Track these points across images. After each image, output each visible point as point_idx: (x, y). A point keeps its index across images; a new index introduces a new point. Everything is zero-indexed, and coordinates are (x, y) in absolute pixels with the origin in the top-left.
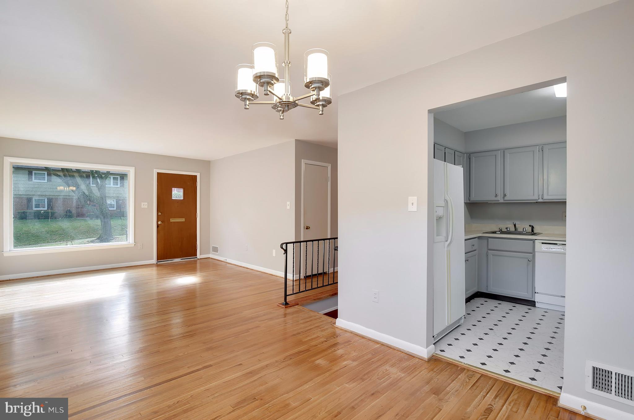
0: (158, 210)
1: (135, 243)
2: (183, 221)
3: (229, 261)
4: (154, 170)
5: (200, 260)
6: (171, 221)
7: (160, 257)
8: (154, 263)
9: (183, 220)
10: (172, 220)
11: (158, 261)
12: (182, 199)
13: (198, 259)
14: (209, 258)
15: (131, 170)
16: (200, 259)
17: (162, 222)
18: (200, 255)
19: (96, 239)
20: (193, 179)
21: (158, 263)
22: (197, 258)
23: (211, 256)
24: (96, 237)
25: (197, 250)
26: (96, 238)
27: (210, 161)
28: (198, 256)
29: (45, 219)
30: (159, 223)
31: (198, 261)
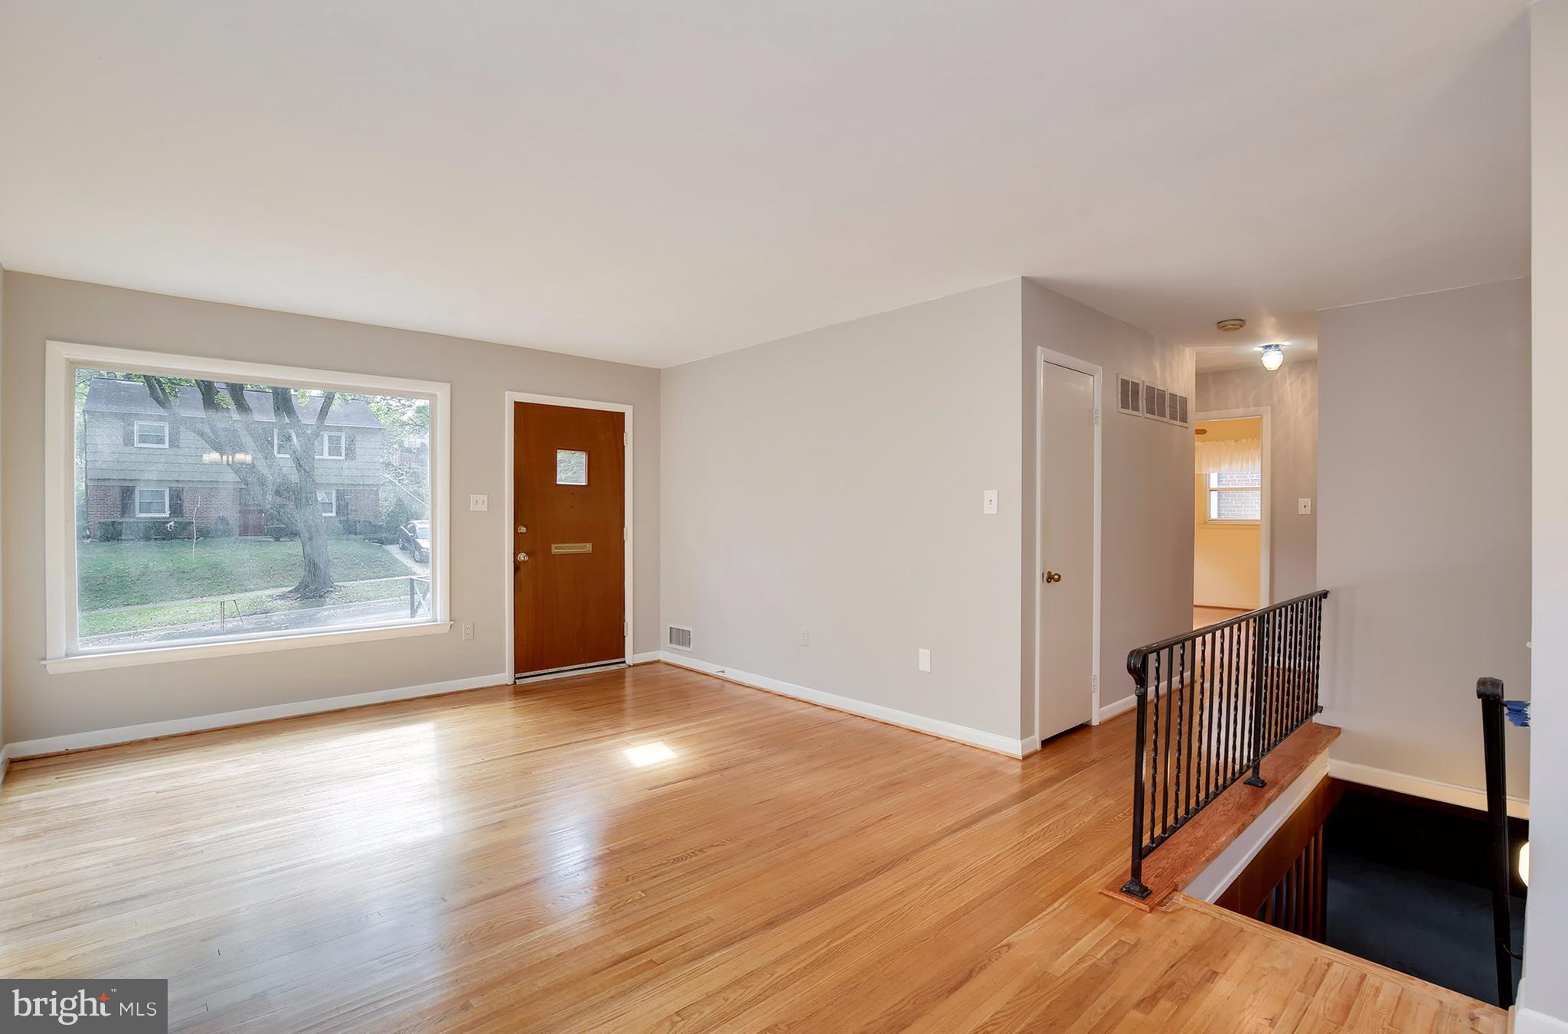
0: (518, 520)
1: (451, 621)
2: (585, 550)
3: (732, 674)
4: (507, 392)
5: (635, 668)
6: (554, 551)
7: (522, 664)
8: (505, 683)
9: (588, 547)
10: (557, 549)
11: (518, 675)
12: (584, 484)
13: (629, 666)
14: (658, 662)
15: (438, 393)
16: (634, 665)
17: (527, 554)
18: (634, 654)
19: (291, 592)
20: (616, 421)
21: (517, 681)
22: (624, 662)
23: (664, 655)
24: (289, 586)
25: (626, 638)
26: (290, 589)
27: (659, 370)
28: (630, 658)
29: (164, 539)
30: (522, 557)
31: (629, 673)
